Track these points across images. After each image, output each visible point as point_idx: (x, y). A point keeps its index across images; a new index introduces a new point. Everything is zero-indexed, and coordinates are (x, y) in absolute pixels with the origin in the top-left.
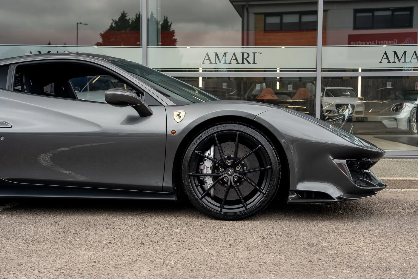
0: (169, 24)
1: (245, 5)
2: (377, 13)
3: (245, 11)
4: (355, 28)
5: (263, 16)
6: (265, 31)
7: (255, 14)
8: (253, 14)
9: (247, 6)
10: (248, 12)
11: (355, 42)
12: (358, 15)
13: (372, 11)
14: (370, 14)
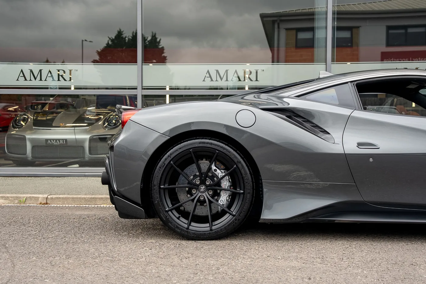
0: (158, 40)
1: (276, 21)
2: (410, 30)
3: (276, 26)
4: (388, 44)
5: (294, 32)
6: (297, 47)
7: (287, 29)
8: (285, 30)
9: (278, 21)
10: (279, 27)
11: (388, 59)
12: (391, 31)
13: (405, 27)
14: (403, 31)
